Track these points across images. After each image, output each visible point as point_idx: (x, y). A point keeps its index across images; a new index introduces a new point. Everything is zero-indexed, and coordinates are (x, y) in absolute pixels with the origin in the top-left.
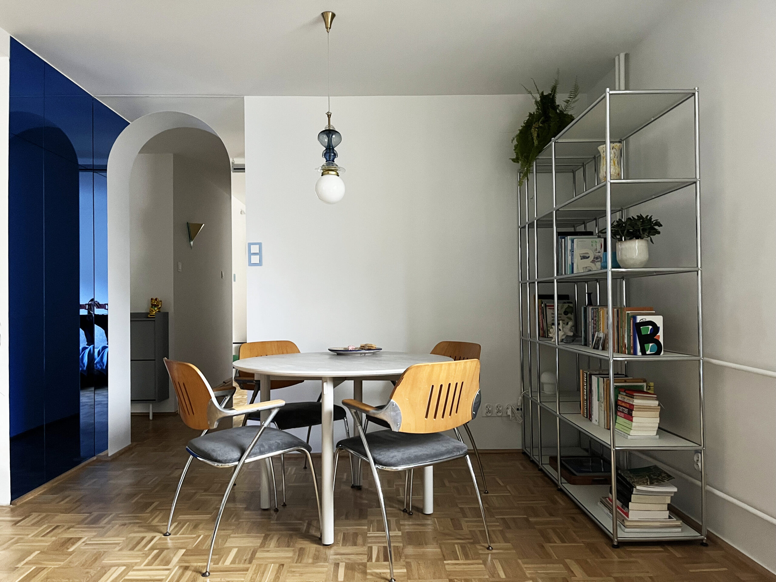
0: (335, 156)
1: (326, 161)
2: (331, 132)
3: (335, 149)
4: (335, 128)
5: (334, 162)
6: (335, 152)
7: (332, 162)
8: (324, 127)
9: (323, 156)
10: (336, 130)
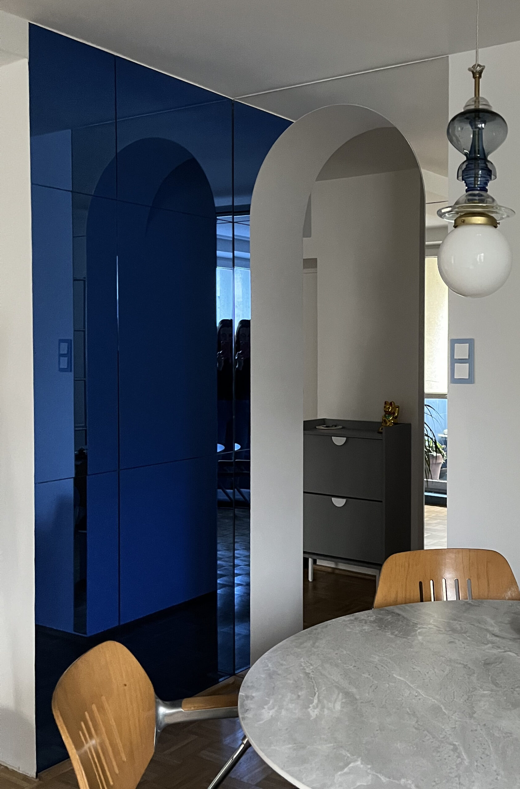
0: (490, 176)
1: (467, 191)
2: (481, 114)
3: (489, 158)
4: (491, 104)
5: (486, 191)
6: (489, 166)
7: (482, 193)
8: (464, 105)
9: (458, 177)
10: (494, 110)
